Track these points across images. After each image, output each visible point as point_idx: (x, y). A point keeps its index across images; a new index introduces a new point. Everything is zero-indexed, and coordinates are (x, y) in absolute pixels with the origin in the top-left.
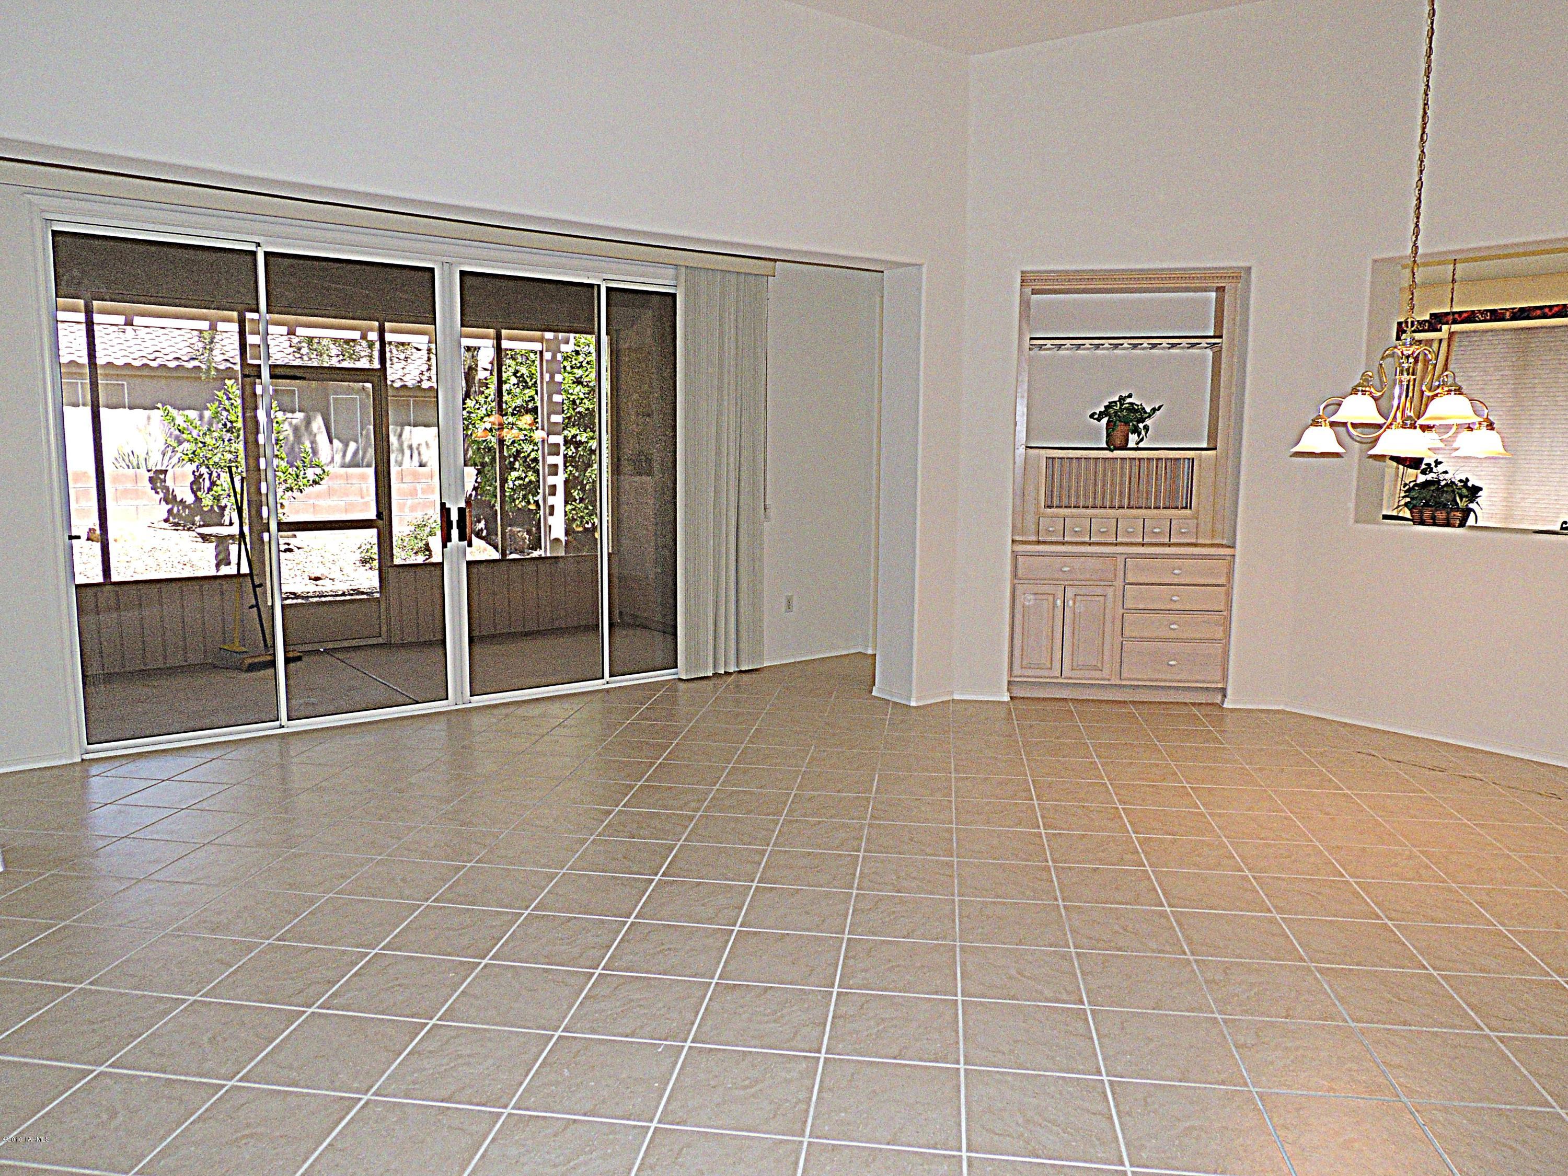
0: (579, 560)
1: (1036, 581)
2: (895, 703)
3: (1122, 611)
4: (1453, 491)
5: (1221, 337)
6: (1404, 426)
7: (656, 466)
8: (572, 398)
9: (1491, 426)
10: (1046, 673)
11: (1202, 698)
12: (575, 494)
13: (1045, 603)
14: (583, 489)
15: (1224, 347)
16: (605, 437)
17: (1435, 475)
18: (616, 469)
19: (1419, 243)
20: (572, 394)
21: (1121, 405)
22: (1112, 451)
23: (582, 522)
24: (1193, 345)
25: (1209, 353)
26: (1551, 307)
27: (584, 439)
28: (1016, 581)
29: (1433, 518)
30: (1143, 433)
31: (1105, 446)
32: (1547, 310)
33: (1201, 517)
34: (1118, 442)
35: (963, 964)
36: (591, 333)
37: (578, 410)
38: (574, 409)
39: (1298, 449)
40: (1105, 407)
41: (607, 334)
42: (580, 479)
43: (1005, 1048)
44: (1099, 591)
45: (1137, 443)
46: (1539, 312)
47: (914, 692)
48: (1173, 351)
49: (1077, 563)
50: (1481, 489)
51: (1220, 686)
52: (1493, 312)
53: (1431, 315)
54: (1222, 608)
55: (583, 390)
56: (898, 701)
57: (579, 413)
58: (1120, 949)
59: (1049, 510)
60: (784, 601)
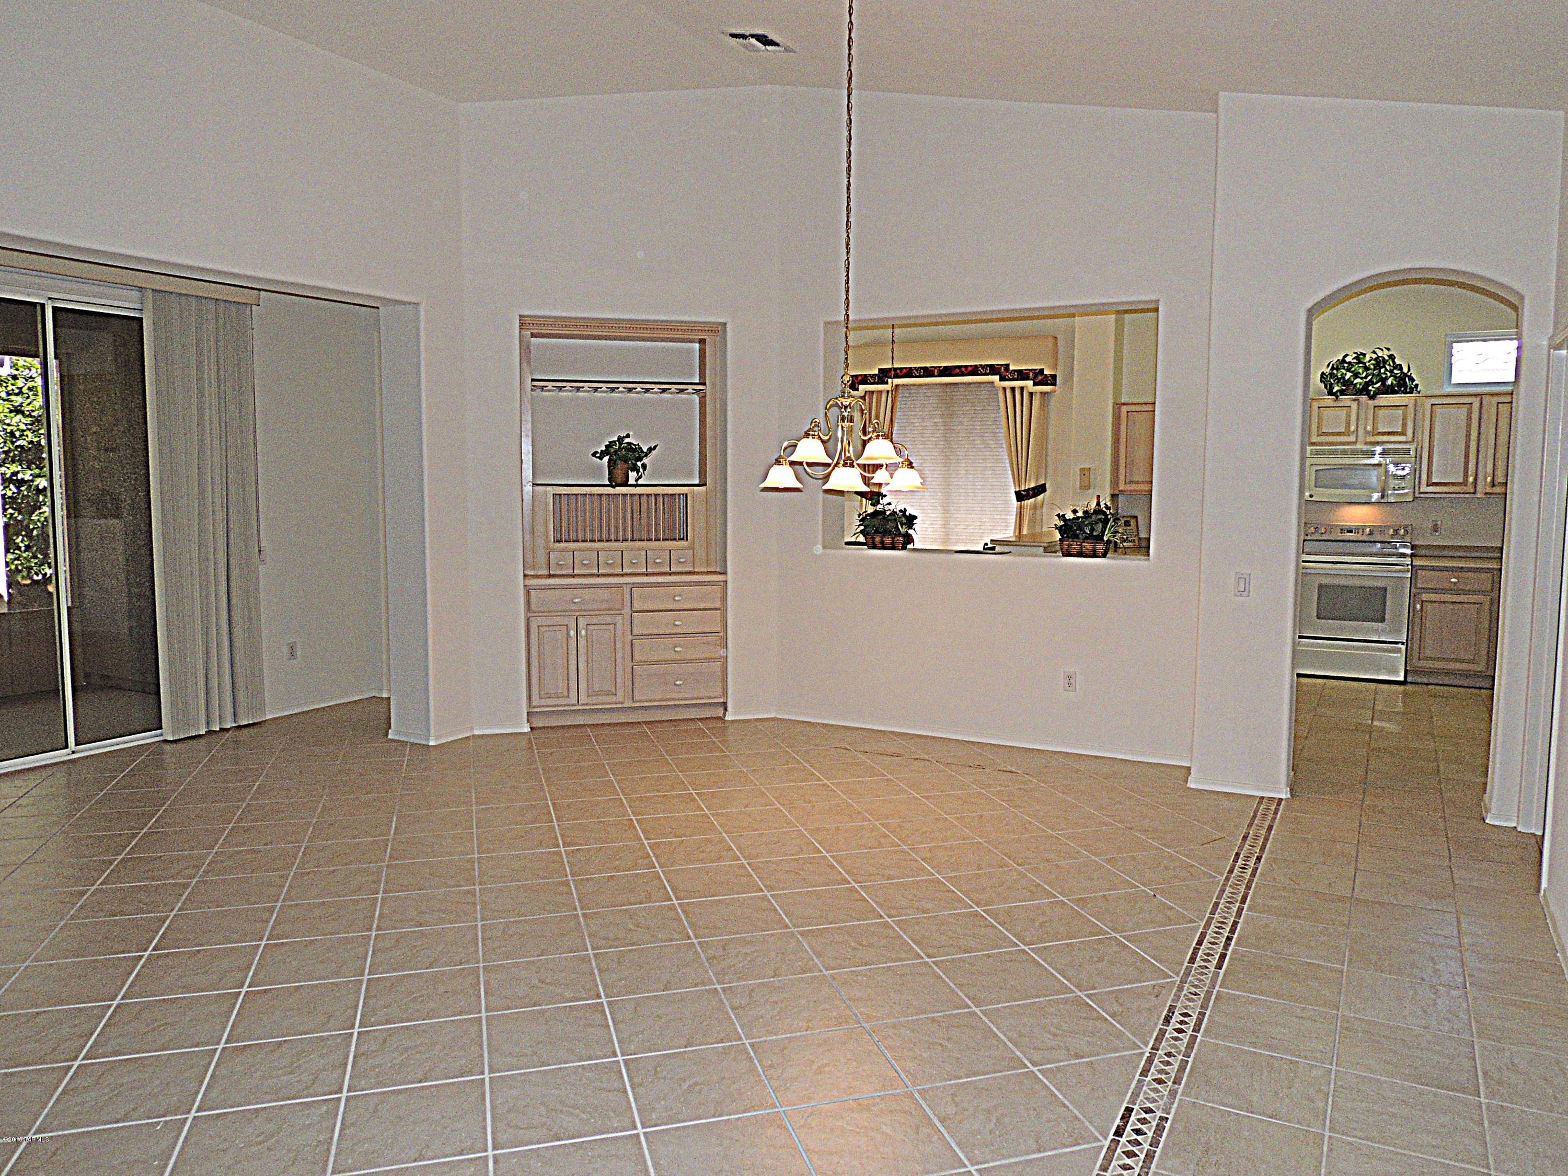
0: (26, 618)
1: (549, 613)
2: (413, 744)
3: (630, 637)
4: (895, 519)
5: (704, 384)
6: (845, 465)
7: (125, 505)
8: (9, 429)
9: (910, 465)
10: (565, 701)
11: (708, 713)
12: (19, 540)
13: (559, 634)
14: (29, 536)
15: (708, 394)
16: (57, 473)
17: (881, 507)
18: (73, 512)
19: (850, 313)
20: (9, 425)
21: (620, 444)
22: (614, 487)
23: (29, 572)
24: (681, 391)
25: (696, 398)
26: (966, 367)
27: (27, 477)
28: (529, 615)
29: (882, 542)
30: (641, 470)
31: (608, 483)
32: (963, 369)
33: (697, 547)
34: (619, 480)
35: (487, 983)
36: (35, 356)
37: (18, 443)
38: (13, 443)
39: (766, 484)
40: (606, 446)
41: (56, 358)
42: (25, 523)
43: (529, 1051)
44: (609, 619)
45: (637, 480)
46: (958, 371)
47: (432, 731)
48: (664, 395)
49: (587, 594)
50: (916, 517)
51: (722, 700)
52: (925, 369)
53: (880, 370)
54: (718, 629)
55: (24, 420)
56: (416, 741)
57: (22, 447)
58: (632, 944)
59: (557, 544)
60: (285, 650)
